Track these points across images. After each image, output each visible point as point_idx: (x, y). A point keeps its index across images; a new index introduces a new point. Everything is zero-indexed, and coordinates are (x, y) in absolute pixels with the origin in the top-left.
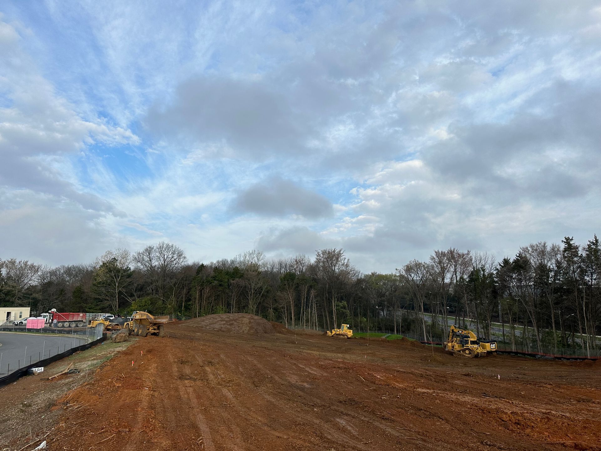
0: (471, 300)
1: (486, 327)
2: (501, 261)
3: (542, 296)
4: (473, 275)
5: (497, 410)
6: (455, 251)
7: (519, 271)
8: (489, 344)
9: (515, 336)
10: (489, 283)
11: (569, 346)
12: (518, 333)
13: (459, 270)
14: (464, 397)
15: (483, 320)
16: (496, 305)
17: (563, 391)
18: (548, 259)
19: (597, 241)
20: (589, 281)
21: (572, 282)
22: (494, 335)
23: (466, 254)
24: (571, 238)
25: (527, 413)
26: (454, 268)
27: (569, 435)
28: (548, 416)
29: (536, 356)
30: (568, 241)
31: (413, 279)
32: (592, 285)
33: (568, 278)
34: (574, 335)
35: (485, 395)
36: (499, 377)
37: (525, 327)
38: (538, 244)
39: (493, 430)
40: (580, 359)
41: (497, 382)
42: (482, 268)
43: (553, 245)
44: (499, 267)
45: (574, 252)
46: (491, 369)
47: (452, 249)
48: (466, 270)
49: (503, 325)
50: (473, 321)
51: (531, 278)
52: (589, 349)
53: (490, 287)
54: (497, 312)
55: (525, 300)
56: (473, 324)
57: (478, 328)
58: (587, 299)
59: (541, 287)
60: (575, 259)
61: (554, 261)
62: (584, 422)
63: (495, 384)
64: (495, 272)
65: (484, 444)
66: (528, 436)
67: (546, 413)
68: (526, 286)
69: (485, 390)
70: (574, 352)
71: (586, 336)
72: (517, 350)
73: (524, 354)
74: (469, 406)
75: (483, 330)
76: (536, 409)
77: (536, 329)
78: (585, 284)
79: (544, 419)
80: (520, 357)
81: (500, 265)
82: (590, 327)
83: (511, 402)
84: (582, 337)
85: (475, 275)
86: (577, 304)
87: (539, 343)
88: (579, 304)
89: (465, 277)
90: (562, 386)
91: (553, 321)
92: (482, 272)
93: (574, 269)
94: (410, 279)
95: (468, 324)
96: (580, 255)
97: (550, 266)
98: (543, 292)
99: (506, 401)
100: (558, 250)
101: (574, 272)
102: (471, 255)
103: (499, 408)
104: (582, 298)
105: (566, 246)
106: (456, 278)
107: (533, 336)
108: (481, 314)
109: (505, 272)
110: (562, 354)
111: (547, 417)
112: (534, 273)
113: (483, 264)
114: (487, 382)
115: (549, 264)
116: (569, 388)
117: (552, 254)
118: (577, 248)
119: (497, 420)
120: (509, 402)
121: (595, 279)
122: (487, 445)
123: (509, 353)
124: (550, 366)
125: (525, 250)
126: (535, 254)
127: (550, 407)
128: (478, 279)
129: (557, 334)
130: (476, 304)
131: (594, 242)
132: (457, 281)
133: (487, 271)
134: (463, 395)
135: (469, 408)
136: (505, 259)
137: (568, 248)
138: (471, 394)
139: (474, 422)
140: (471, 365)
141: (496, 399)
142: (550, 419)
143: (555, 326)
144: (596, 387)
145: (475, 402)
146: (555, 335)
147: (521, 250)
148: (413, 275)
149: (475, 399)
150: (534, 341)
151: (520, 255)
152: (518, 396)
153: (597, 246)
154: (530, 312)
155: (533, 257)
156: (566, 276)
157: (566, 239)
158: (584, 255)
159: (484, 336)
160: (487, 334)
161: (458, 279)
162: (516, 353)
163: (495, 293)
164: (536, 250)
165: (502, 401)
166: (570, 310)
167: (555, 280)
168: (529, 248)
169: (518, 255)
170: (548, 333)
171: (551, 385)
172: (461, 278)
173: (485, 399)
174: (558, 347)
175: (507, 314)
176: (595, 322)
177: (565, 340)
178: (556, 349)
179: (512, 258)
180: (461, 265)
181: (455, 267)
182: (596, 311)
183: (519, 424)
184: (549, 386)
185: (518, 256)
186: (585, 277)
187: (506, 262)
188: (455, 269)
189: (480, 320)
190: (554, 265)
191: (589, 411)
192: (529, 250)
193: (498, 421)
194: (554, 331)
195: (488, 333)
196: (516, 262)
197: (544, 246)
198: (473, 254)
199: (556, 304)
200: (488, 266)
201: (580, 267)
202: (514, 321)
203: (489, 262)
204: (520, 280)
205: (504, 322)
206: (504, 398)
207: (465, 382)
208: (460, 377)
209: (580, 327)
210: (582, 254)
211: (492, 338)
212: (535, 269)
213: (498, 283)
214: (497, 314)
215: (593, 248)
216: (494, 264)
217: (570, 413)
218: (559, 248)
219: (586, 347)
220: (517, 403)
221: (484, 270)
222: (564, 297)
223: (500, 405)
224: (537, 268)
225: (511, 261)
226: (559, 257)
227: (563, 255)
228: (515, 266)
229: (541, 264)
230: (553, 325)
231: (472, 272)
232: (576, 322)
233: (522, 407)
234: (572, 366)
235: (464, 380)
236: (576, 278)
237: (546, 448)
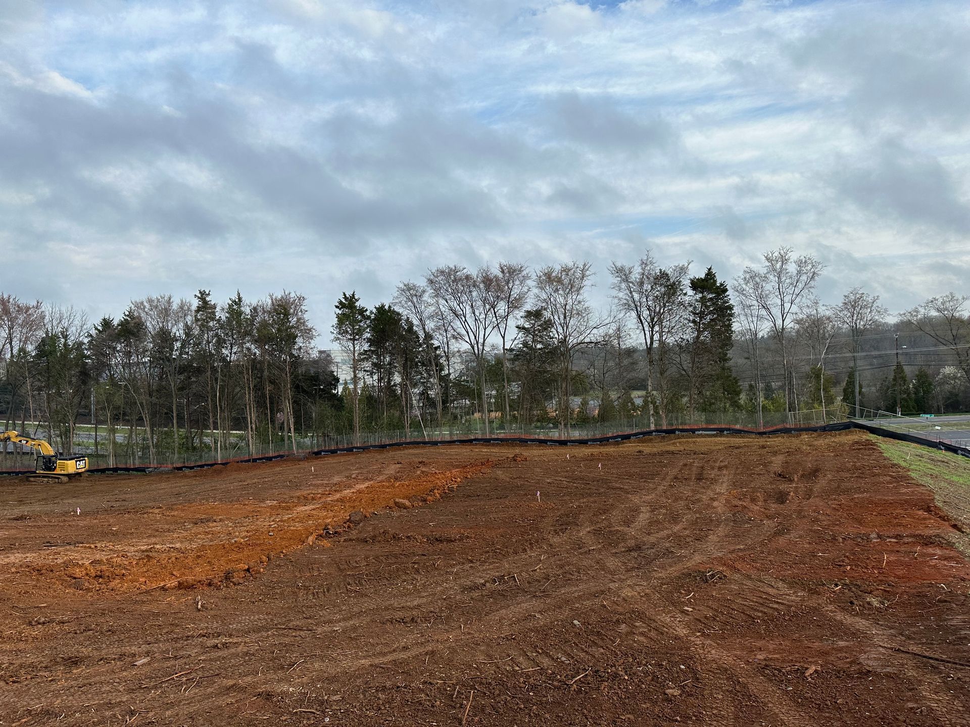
0: (40, 389)
1: (66, 434)
2: (98, 321)
3: (161, 378)
4: (44, 345)
5: (66, 565)
6: (11, 300)
7: (127, 339)
8: (74, 461)
9: (115, 443)
10: (74, 358)
11: (194, 448)
12: (120, 438)
13: (17, 335)
14: (8, 557)
15: (60, 422)
16: (85, 395)
17: (176, 513)
18: (174, 322)
19: (240, 299)
20: (227, 356)
21: (204, 357)
22: (79, 445)
23: (33, 307)
24: (207, 293)
25: (118, 556)
26: (7, 331)
27: (175, 573)
28: (151, 554)
29: (146, 470)
30: (203, 296)
32: (230, 361)
33: (200, 351)
34: (202, 432)
35: (49, 544)
36: (79, 511)
37: (132, 428)
38: (159, 298)
39: (54, 597)
40: (208, 465)
41: (74, 520)
42: (62, 333)
43: (182, 301)
44: (93, 332)
45: (210, 313)
46: (70, 501)
47: (6, 297)
48: (32, 335)
49: (96, 428)
50: (41, 426)
51: (147, 351)
52: (221, 450)
53: (77, 365)
54: (87, 407)
55: (134, 386)
56: (40, 430)
57: (50, 436)
58: (223, 380)
59: (160, 365)
60: (211, 324)
61: (181, 325)
62: (199, 550)
63: (70, 523)
64: (86, 341)
65: (34, 623)
66: (112, 590)
67: (146, 551)
68: (138, 364)
69: (51, 537)
70: (201, 457)
71: (218, 433)
72: (116, 464)
73: (127, 470)
74: (13, 570)
75: (59, 439)
76: (133, 548)
77: (148, 429)
78: (224, 359)
79: (143, 559)
80: (120, 474)
81: (96, 329)
82: (223, 419)
83: (93, 546)
84: (212, 435)
85: (47, 346)
86: (209, 388)
87: (153, 450)
88: (212, 388)
89: (30, 348)
90: (175, 507)
91: (175, 415)
92: (63, 340)
93: (208, 338)
95: (31, 431)
96: (217, 318)
97: (175, 333)
98: (163, 372)
99: (85, 547)
100: (189, 308)
101: (208, 342)
102: (43, 309)
103: (71, 560)
104: (216, 379)
105: (200, 303)
106: (12, 350)
107: (144, 439)
108: (57, 412)
109: (104, 340)
110: (184, 463)
111: (148, 556)
112: (151, 342)
113: (66, 325)
114: (56, 524)
115: (174, 330)
116: (186, 508)
117: (180, 314)
118: (214, 307)
119: (63, 580)
120: (90, 547)
121: (235, 353)
122: (39, 624)
123: (103, 471)
124: (166, 481)
125: (140, 306)
126: (154, 313)
127: (153, 540)
128: (55, 351)
129: (179, 433)
130: (48, 395)
131: (237, 300)
132: (12, 356)
133: (72, 338)
134: (7, 553)
135: (13, 573)
136: (104, 320)
137: (203, 307)
138: (23, 548)
139: (19, 593)
140: (32, 501)
141: (68, 547)
142: (151, 557)
143: (177, 423)
144: (221, 500)
145: (28, 560)
146: (176, 436)
147: (133, 306)
149: (28, 555)
150: (145, 448)
151: (130, 314)
152: (107, 534)
153: (240, 306)
154: (141, 404)
155: (151, 318)
156: (198, 348)
157: (200, 292)
158: (223, 318)
159: (60, 448)
160: (66, 445)
161: (15, 351)
162: (115, 470)
163: (85, 375)
164: (156, 307)
165: (79, 548)
166: (200, 397)
167: (181, 354)
168: (145, 304)
169: (127, 313)
170: (166, 433)
171: (161, 508)
172: (22, 350)
173: (48, 552)
174: (179, 453)
175: (103, 409)
176: (231, 412)
177: (190, 441)
178: (176, 456)
179: (117, 318)
180: (22, 326)
181: (10, 331)
182: (233, 398)
183: (101, 577)
184: (157, 511)
185: (128, 316)
186: (223, 350)
187: (106, 323)
188: (10, 334)
189: (54, 422)
190: (182, 332)
191: (207, 533)
192: (145, 307)
193: (66, 581)
194: (175, 429)
195: (69, 443)
196: (122, 324)
197: (169, 302)
198: (46, 308)
199: (181, 389)
200: (74, 329)
201: (217, 335)
202: (116, 419)
203: (76, 322)
204: (128, 354)
205: (99, 422)
206: (82, 543)
207: (13, 532)
208: (4, 524)
209: (211, 421)
210: (220, 317)
211: (76, 450)
212: (153, 337)
213: (91, 359)
214: (87, 411)
215: (234, 309)
216: (85, 327)
217: (182, 542)
218: (190, 305)
219: (216, 449)
220: (103, 546)
221: (67, 336)
222: (193, 379)
223: (74, 556)
224: (156, 335)
225: (116, 322)
226: (189, 319)
227: (196, 316)
228: (120, 331)
229: (162, 329)
230: (175, 422)
231: (43, 340)
232: (206, 414)
233: (111, 550)
234: (196, 476)
235: (12, 528)
236: (210, 352)
237: (136, 601)
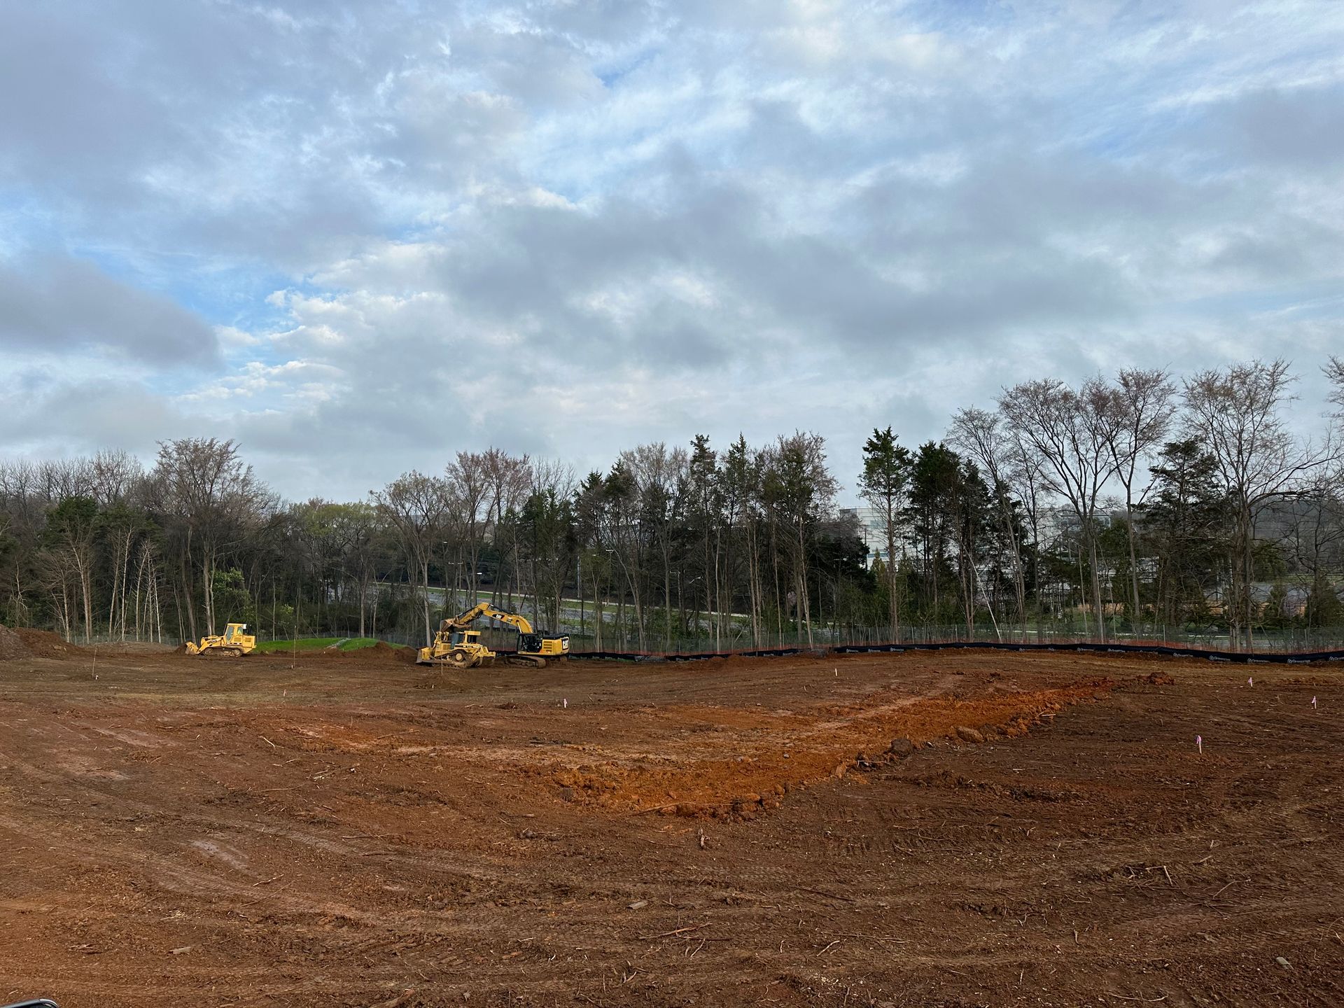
0: (526, 557)
1: (552, 610)
2: (585, 477)
3: (652, 545)
4: (531, 506)
5: (555, 768)
6: (499, 455)
7: (616, 498)
8: (560, 640)
9: (601, 622)
10: (561, 521)
11: (689, 634)
12: (607, 616)
13: (505, 494)
14: (495, 752)
15: (546, 595)
16: (572, 565)
17: (670, 715)
18: (667, 476)
19: (743, 444)
20: (728, 518)
21: (701, 519)
22: (565, 623)
23: (521, 462)
24: (705, 438)
25: (607, 764)
26: (495, 491)
27: (671, 793)
28: (643, 765)
29: (636, 657)
30: (700, 442)
31: (407, 513)
32: (731, 524)
33: (696, 511)
34: (698, 613)
35: (536, 741)
36: (565, 703)
37: (620, 605)
38: (651, 446)
39: (542, 806)
40: (705, 656)
41: (561, 714)
42: (549, 491)
43: (676, 450)
44: (581, 490)
45: (708, 463)
46: (555, 690)
47: (494, 451)
48: (519, 494)
49: (582, 603)
50: (527, 599)
51: (637, 511)
52: (720, 637)
53: (563, 529)
54: (573, 578)
55: (623, 554)
56: (526, 604)
57: (536, 613)
58: (722, 549)
59: (651, 528)
60: (709, 476)
61: (675, 479)
62: (698, 767)
63: (557, 717)
64: (573, 500)
65: (522, 836)
66: (603, 806)
67: (638, 760)
68: (627, 527)
69: (538, 732)
70: (697, 644)
71: (717, 616)
72: (603, 648)
73: (615, 656)
74: (501, 768)
75: (544, 615)
76: (623, 756)
77: (638, 607)
78: (722, 522)
79: (635, 770)
80: (608, 661)
81: (584, 486)
82: (723, 599)
83: (581, 748)
84: (710, 618)
85: (535, 505)
86: (706, 559)
87: (642, 633)
88: (710, 557)
89: (517, 509)
90: (670, 707)
91: (667, 591)
92: (550, 500)
93: (705, 495)
94: (402, 513)
95: (517, 604)
96: (717, 469)
97: (668, 490)
98: (654, 538)
99: (573, 748)
100: (683, 458)
101: (706, 500)
102: (530, 464)
103: (558, 763)
104: (715, 547)
105: (697, 451)
106: (499, 512)
107: (633, 620)
108: (543, 584)
109: (591, 499)
110: (678, 651)
111: (640, 767)
112: (641, 501)
113: (553, 482)
114: (542, 716)
115: (667, 486)
116: (682, 710)
117: (674, 466)
118: (713, 456)
119: (551, 786)
120: (578, 749)
121: (737, 514)
122: (527, 837)
123: (589, 655)
124: (657, 673)
125: (629, 457)
126: (644, 466)
127: (646, 747)
128: (542, 513)
129: (672, 613)
130: (535, 563)
131: (739, 446)
132: (500, 518)
133: (559, 497)
134: (494, 747)
135: (500, 772)
136: (592, 475)
137: (700, 456)
138: (510, 743)
139: (507, 797)
140: (517, 687)
141: (555, 746)
142: (644, 769)
143: (670, 601)
144: (722, 702)
145: (515, 757)
146: (669, 617)
147: (622, 458)
148: (408, 505)
149: (515, 751)
150: (634, 630)
151: (619, 468)
152: (595, 735)
153: (742, 455)
154: (631, 576)
155: (642, 471)
156: (693, 507)
157: (697, 438)
158: (723, 469)
159: (546, 626)
160: (552, 622)
161: (503, 513)
162: (602, 655)
163: (572, 541)
164: (647, 458)
165: (567, 749)
166: (696, 569)
167: (674, 515)
168: (636, 454)
169: (616, 466)
170: (657, 613)
171: (653, 707)
172: (510, 511)
173: (535, 750)
174: (672, 638)
175: (590, 581)
176: (732, 589)
177: (684, 624)
178: (669, 642)
179: (606, 473)
180: (509, 484)
181: (498, 489)
182: (735, 570)
183: (590, 787)
184: (649, 710)
185: (617, 469)
186: (723, 510)
187: (594, 479)
188: (498, 493)
189: (540, 594)
190: (675, 487)
191: (707, 745)
192: (635, 458)
193: (554, 788)
194: (667, 609)
195: (554, 620)
196: (610, 479)
197: (661, 451)
198: (533, 463)
199: (674, 559)
200: (560, 486)
201: (715, 491)
202: (603, 593)
203: (563, 479)
204: (616, 516)
205: (585, 597)
206: (570, 743)
207: (500, 722)
208: (491, 713)
209: (709, 599)
210: (720, 468)
211: (561, 628)
212: (643, 495)
213: (578, 522)
214: (573, 583)
215: (736, 457)
216: (572, 484)
217: (678, 754)
218: (685, 455)
219: (715, 635)
220: (592, 748)
221: (554, 495)
222: (688, 547)
223: (562, 757)
224: (646, 491)
225: (603, 478)
226: (684, 471)
227: (691, 468)
228: (609, 488)
229: (653, 485)
230: (667, 599)
231: (531, 499)
232: (703, 591)
233: (600, 755)
234: (691, 669)
235: (498, 718)
236: (708, 513)
237: (630, 824)
